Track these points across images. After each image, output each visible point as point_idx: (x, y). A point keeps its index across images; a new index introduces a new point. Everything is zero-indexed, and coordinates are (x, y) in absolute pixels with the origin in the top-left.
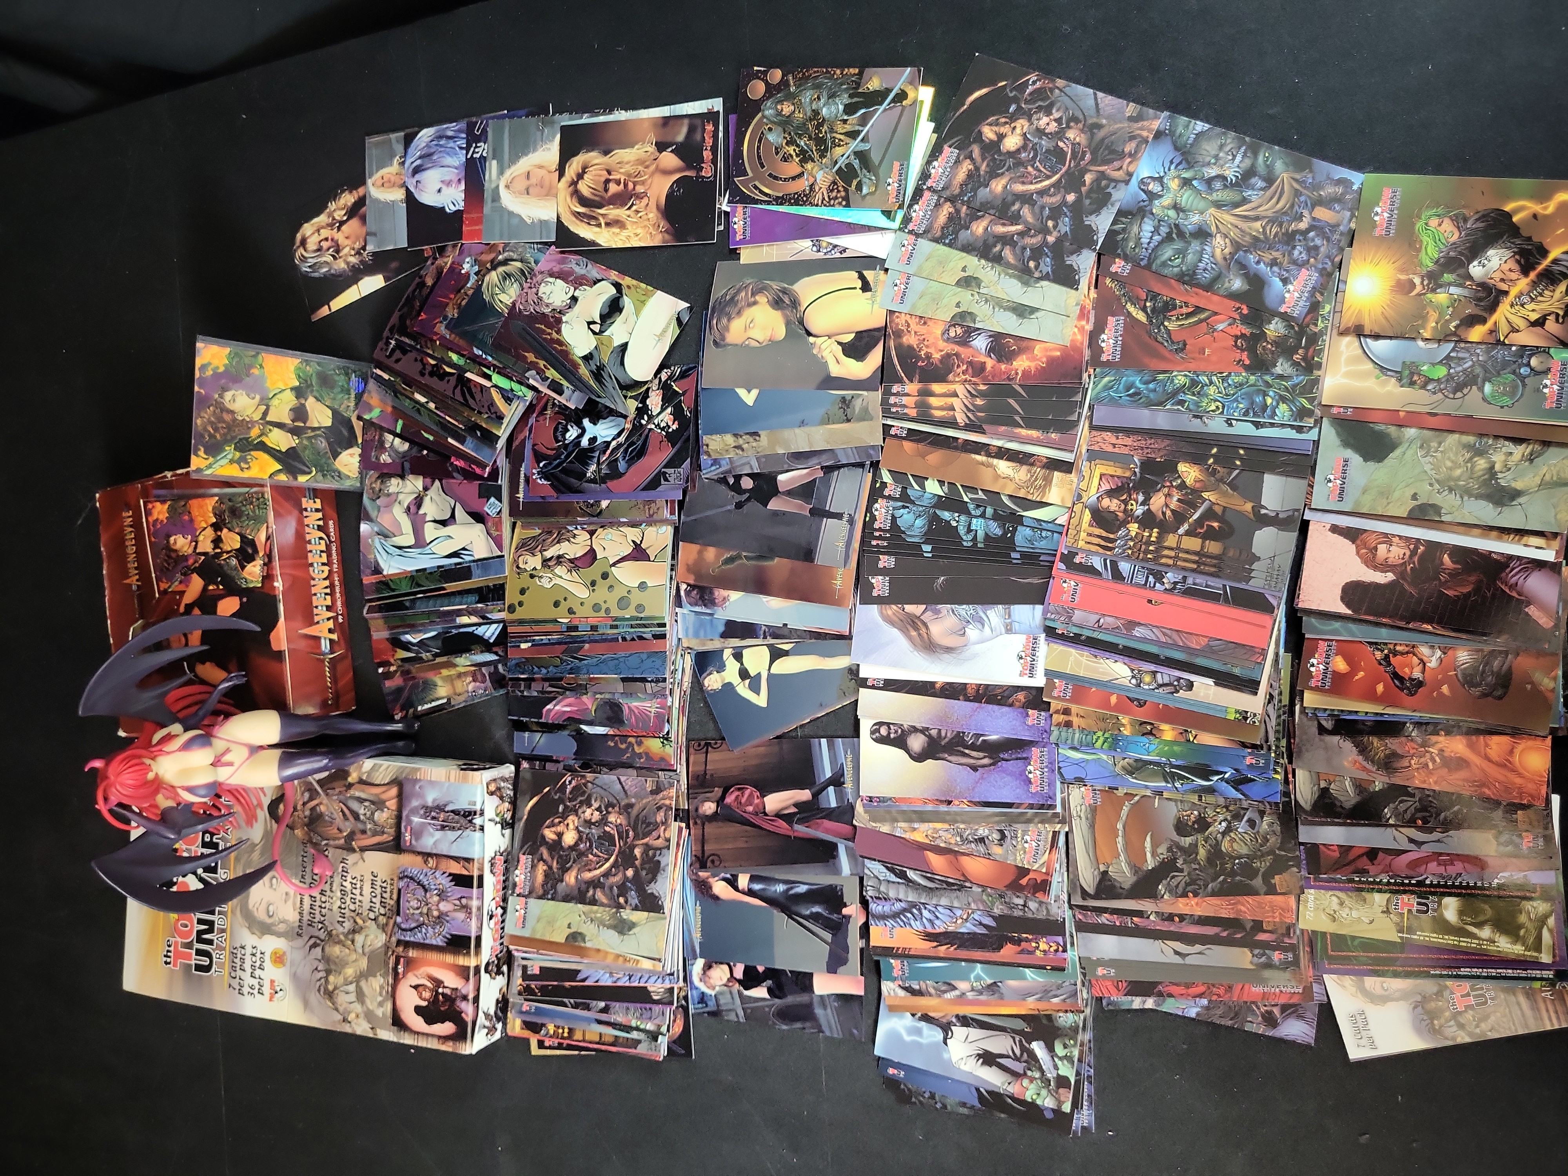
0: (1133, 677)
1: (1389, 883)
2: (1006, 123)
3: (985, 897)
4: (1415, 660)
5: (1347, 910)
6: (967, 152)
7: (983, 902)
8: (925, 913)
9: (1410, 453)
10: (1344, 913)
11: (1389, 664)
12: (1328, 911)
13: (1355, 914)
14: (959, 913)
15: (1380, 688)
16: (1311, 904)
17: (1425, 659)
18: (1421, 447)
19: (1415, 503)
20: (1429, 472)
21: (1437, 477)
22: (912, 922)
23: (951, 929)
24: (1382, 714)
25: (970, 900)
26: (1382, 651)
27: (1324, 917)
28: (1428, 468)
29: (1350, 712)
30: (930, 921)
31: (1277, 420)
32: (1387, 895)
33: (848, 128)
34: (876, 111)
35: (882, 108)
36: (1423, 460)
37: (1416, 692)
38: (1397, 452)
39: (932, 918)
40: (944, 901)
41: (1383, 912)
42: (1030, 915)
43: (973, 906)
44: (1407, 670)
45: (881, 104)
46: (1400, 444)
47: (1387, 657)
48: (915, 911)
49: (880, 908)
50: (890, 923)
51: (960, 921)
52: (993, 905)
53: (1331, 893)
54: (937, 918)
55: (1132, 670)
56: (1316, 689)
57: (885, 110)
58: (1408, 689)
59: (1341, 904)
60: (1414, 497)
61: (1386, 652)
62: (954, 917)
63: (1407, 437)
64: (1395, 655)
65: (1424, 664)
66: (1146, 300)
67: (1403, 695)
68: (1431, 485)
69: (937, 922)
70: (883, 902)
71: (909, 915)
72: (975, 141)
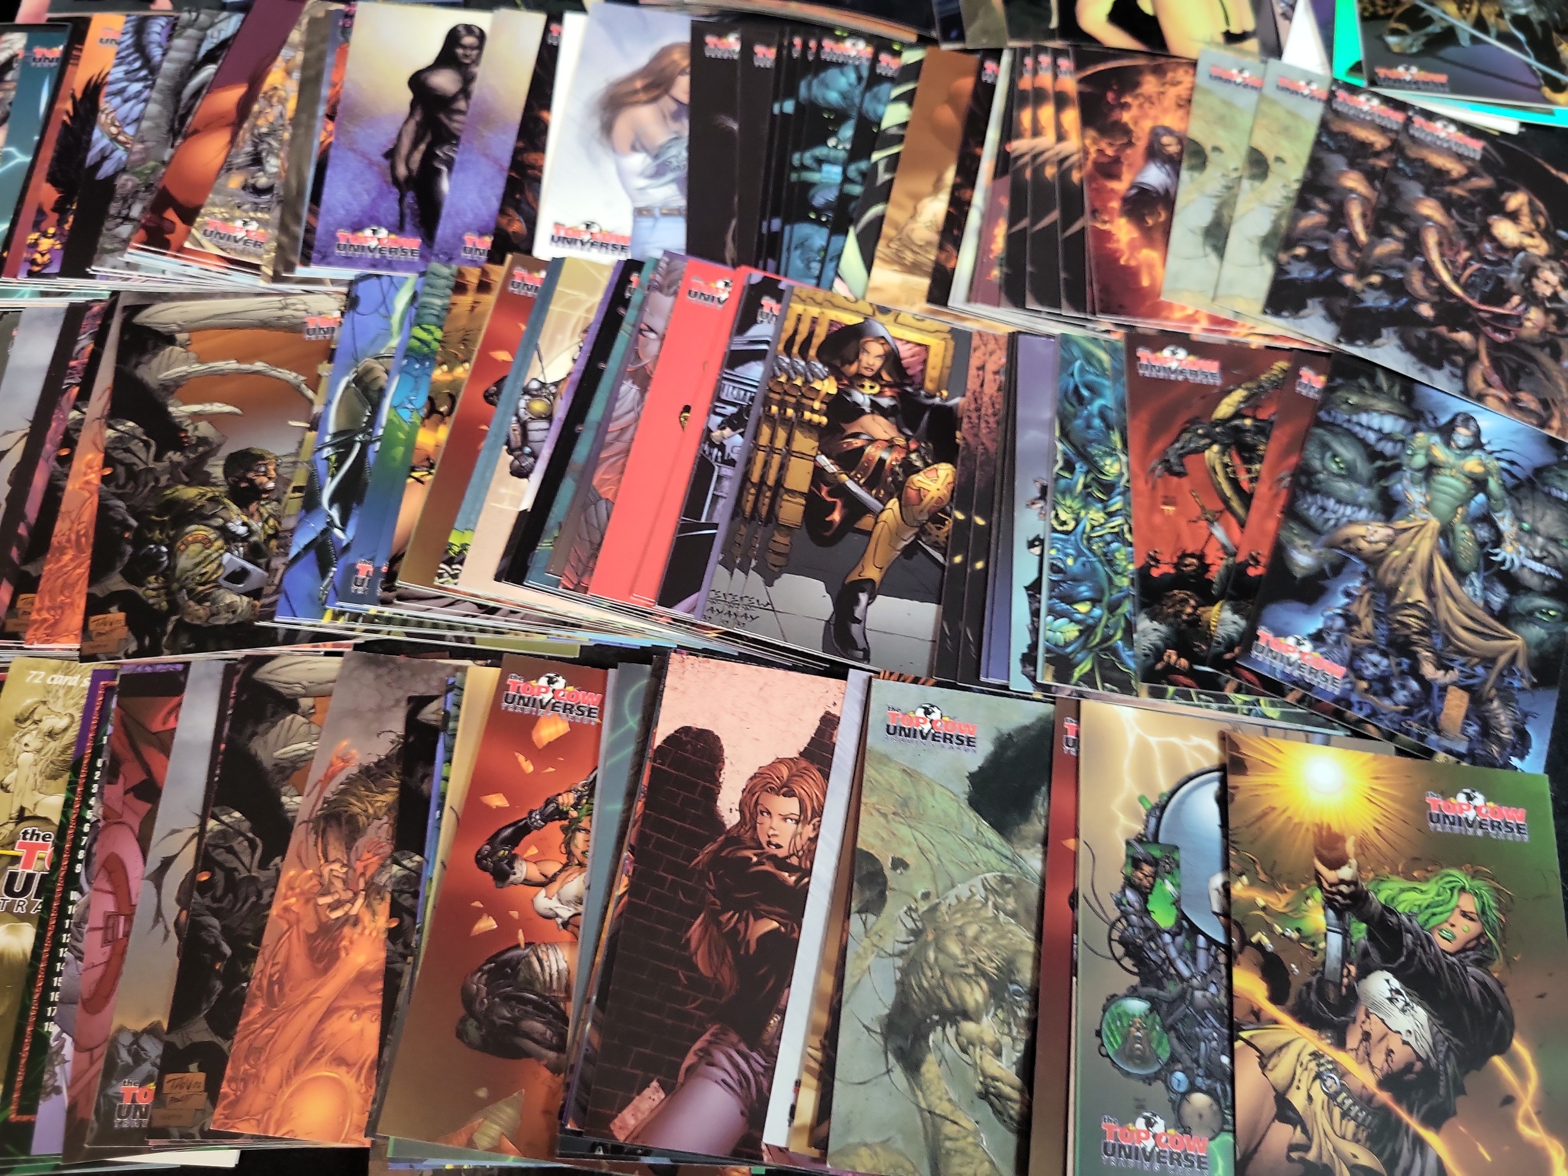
0: (543, 385)
1: (82, 820)
2: (1537, 225)
3: (151, 163)
4: (552, 868)
5: (35, 744)
6: (1479, 170)
7: (144, 162)
8: (137, 87)
9: (991, 857)
10: (32, 739)
11: (547, 819)
12: (41, 709)
13: (26, 758)
14: (130, 130)
15: (497, 801)
16: (60, 680)
17: (555, 886)
18: (1004, 880)
19: (887, 865)
20: (952, 893)
21: (943, 908)
22: (124, 68)
23: (102, 118)
24: (441, 806)
25: (150, 144)
26: (575, 806)
27: (26, 702)
28: (962, 890)
29: (450, 751)
30: (121, 91)
31: (1046, 619)
33: (1491, 20)
34: (1527, 54)
35: (1532, 61)
36: (977, 882)
37: (485, 869)
38: (991, 835)
39: (126, 95)
40: (153, 108)
41: (22, 809)
42: (107, 226)
43: (138, 147)
44: (533, 851)
45: (1538, 59)
46: (1008, 840)
47: (562, 815)
48: (143, 73)
49: (157, 29)
50: (128, 40)
51: (114, 130)
52: (133, 173)
53: (78, 715)
54: (126, 101)
55: (556, 384)
56: (500, 687)
57: (1529, 66)
58: (493, 853)
59: (51, 734)
60: (900, 864)
61: (574, 814)
62: (122, 123)
63: (1024, 851)
64: (565, 829)
65: (542, 885)
66: (1255, 418)
67: (479, 842)
68: (926, 896)
69: (117, 102)
70: (166, 32)
71: (137, 65)
72: (1498, 182)
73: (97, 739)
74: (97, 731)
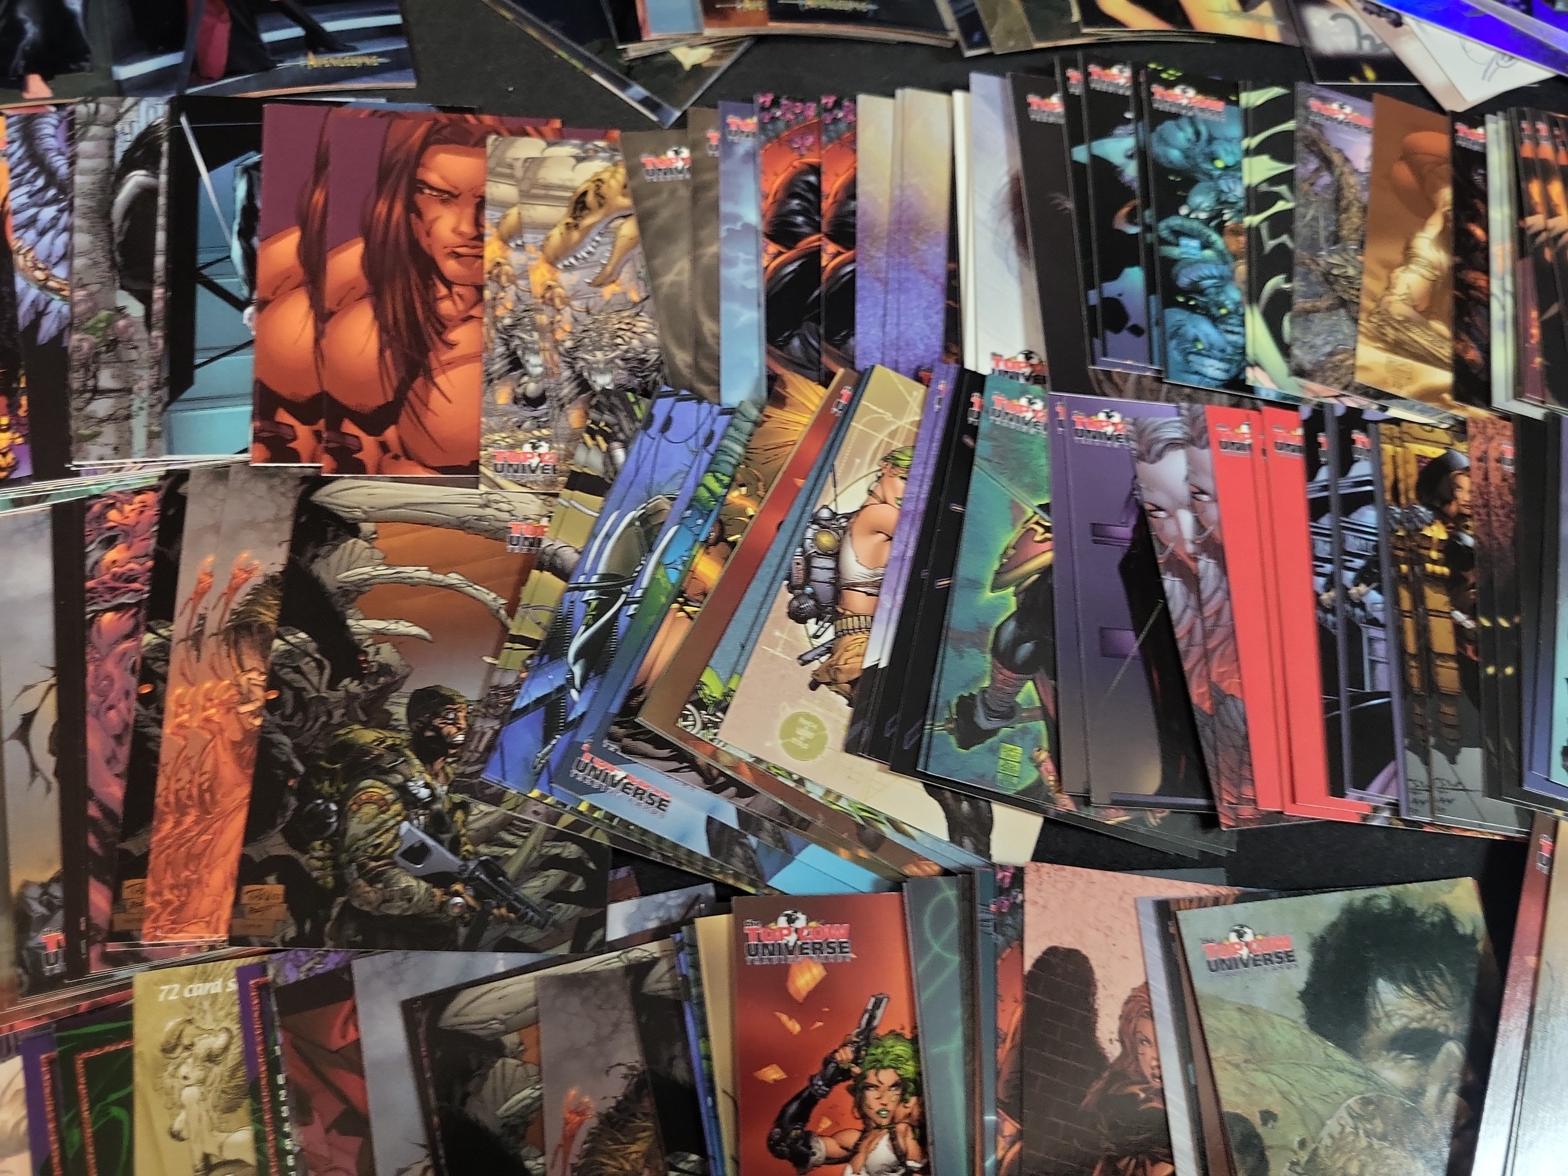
0: (834, 515)
1: (282, 1153)
3: (103, 314)
4: (851, 1138)
5: (196, 1074)
7: (93, 311)
8: (49, 213)
9: (1346, 1080)
10: (190, 1069)
11: (831, 1082)
12: (190, 1030)
13: (190, 1094)
14: (60, 272)
15: (772, 1074)
16: (200, 989)
17: (859, 1159)
18: (1366, 1102)
19: (1256, 1120)
20: (1324, 1133)
21: (1322, 1152)
22: (24, 189)
23: (20, 260)
24: (712, 1091)
25: (94, 288)
26: (856, 1061)
27: (170, 1025)
28: (1332, 1126)
29: (702, 1021)
30: (32, 222)
32: (250, 1157)
36: (1342, 1112)
37: (780, 1156)
38: (1340, 1056)
39: (40, 225)
40: (82, 240)
41: (206, 1157)
42: (75, 403)
43: (80, 294)
44: (826, 1123)
46: (1356, 1057)
47: (843, 1074)
48: (52, 192)
49: (50, 130)
50: (18, 150)
51: (40, 275)
52: (86, 330)
53: (235, 1028)
54: (42, 234)
56: (739, 938)
58: (785, 1135)
59: (211, 1058)
60: (1268, 1116)
61: (857, 1070)
62: (49, 263)
63: (1374, 1066)
64: (852, 1090)
65: (846, 1160)
67: (766, 1128)
68: (1303, 1144)
69: (31, 235)
70: (62, 133)
71: (40, 182)
73: (268, 1052)
74: (265, 1041)
